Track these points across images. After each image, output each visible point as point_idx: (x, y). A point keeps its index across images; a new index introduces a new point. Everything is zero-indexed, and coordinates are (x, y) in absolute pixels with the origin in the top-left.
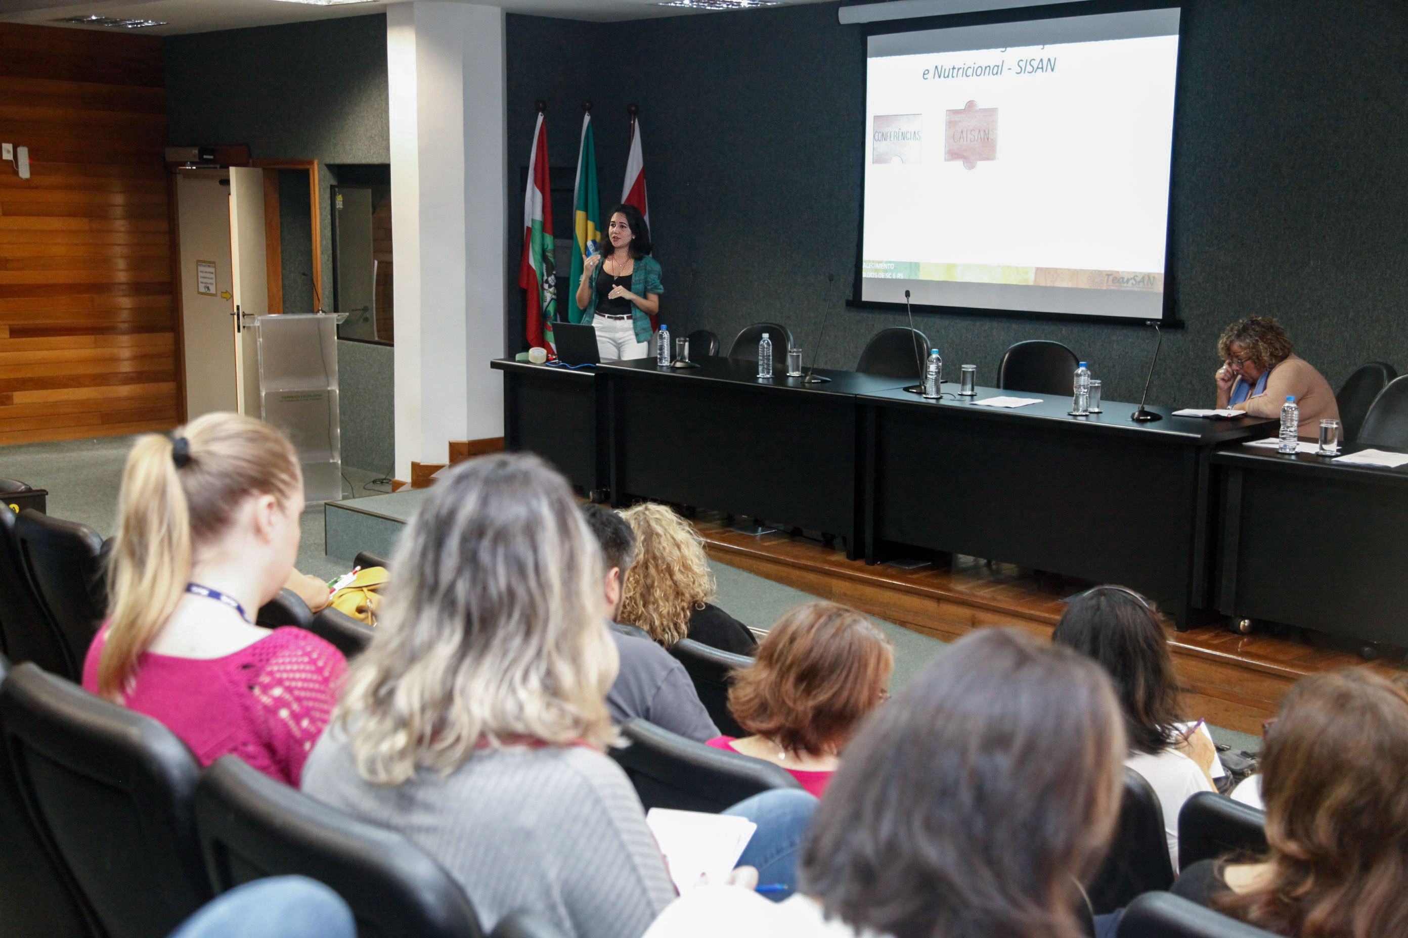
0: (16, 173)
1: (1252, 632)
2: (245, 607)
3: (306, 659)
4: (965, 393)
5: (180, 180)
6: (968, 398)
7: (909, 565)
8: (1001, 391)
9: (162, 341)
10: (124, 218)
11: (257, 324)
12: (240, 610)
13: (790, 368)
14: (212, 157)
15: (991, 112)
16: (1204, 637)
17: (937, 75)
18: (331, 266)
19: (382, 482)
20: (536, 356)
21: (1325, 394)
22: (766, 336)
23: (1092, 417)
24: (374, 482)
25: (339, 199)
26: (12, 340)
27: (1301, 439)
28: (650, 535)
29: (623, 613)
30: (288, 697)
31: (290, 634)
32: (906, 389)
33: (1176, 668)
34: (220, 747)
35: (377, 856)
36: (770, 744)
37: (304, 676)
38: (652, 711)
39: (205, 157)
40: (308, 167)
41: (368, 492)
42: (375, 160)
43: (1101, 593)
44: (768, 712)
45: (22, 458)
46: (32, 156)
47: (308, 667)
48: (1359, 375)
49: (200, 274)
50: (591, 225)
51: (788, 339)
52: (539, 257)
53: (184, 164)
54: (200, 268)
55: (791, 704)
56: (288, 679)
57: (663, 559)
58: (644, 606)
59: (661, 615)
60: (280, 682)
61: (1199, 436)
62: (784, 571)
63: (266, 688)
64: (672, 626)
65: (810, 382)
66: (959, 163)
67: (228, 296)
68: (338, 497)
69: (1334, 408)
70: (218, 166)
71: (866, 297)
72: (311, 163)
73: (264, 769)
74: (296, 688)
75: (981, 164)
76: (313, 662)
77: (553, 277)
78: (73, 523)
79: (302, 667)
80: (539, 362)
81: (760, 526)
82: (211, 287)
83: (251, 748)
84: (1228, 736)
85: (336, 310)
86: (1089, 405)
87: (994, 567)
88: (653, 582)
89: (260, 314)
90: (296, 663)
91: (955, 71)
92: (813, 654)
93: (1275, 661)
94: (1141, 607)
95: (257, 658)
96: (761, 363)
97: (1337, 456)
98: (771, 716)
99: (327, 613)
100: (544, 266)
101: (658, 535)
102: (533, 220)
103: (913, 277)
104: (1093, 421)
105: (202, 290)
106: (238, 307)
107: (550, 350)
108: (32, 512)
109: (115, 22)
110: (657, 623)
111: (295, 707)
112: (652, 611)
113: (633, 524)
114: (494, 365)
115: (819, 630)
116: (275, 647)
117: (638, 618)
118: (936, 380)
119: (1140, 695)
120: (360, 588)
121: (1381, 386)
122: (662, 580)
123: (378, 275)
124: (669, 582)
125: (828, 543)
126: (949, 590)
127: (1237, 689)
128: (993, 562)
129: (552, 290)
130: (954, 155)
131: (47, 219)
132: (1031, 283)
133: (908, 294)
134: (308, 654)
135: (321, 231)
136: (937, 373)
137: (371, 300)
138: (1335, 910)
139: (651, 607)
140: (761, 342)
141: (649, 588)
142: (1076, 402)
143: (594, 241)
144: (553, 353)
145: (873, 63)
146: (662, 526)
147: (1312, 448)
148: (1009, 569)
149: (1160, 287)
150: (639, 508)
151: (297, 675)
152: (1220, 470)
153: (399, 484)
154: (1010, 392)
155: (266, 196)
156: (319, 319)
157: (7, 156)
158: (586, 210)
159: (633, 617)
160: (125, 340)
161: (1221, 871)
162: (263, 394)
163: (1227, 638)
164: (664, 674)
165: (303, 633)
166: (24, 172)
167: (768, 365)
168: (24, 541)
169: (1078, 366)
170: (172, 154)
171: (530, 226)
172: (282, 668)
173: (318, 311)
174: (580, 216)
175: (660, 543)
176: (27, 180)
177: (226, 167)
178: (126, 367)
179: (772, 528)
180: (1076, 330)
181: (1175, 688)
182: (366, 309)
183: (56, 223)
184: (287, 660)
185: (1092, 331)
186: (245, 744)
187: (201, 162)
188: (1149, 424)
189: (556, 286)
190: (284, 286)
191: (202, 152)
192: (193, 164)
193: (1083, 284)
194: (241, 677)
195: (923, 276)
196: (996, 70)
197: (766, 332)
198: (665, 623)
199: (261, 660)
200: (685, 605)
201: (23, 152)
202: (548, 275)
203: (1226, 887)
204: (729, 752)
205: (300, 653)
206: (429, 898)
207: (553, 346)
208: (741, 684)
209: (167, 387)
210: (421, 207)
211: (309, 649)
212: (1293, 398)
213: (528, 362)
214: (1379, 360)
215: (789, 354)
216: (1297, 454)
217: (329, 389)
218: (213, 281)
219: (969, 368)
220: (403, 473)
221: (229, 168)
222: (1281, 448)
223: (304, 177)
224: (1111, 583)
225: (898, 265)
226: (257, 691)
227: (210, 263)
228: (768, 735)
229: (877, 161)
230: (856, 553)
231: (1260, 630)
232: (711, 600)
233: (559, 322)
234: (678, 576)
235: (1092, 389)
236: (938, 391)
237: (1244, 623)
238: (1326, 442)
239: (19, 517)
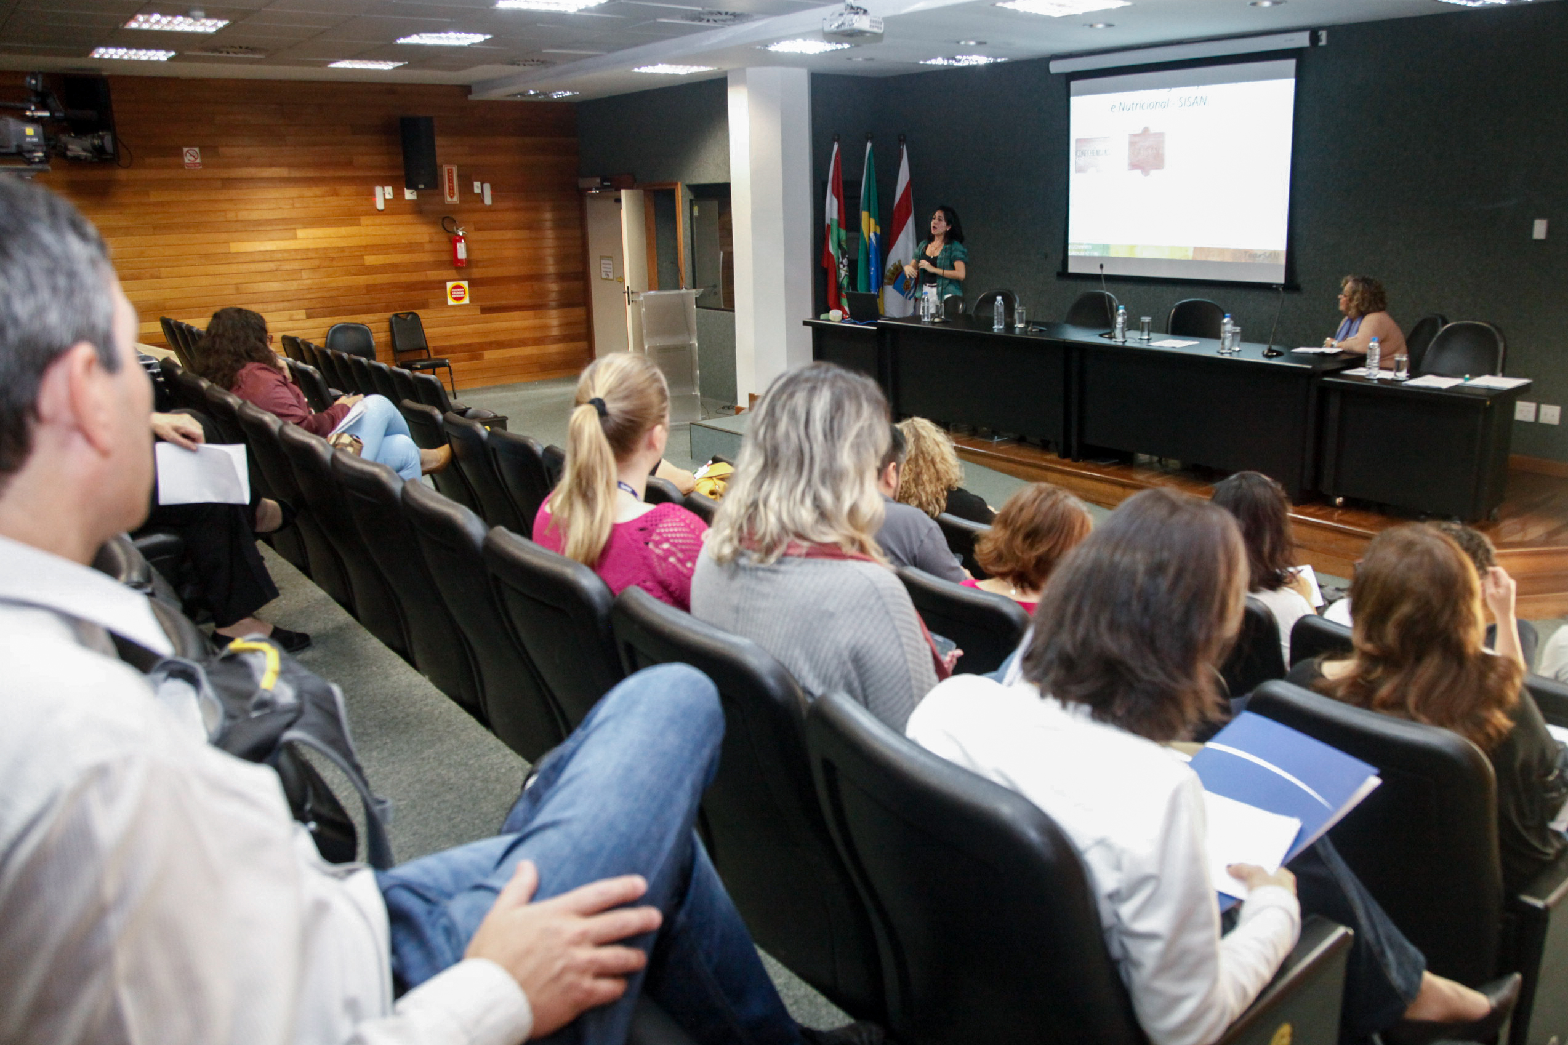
0: (483, 201)
1: (1345, 506)
2: (637, 491)
3: (682, 524)
4: (1143, 338)
5: (589, 202)
6: (1146, 341)
7: (1103, 461)
8: (1168, 336)
9: (579, 312)
10: (551, 229)
11: (641, 298)
12: (634, 493)
13: (1017, 321)
14: (609, 184)
15: (1161, 135)
16: (1311, 510)
17: (1121, 110)
18: (690, 256)
19: (728, 408)
20: (835, 316)
21: (1398, 337)
22: (999, 298)
23: (1235, 354)
24: (723, 408)
25: (696, 209)
26: (484, 315)
27: (1381, 368)
28: (918, 437)
29: (900, 493)
30: (673, 549)
31: (669, 507)
32: (1101, 335)
33: (1291, 530)
34: (629, 583)
35: (734, 653)
36: (1005, 584)
37: (682, 535)
38: (917, 557)
39: (605, 184)
40: (673, 187)
41: (719, 415)
42: (720, 180)
43: (1243, 477)
44: (1004, 560)
45: (490, 395)
46: (493, 189)
47: (684, 530)
48: (1423, 323)
49: (603, 266)
50: (872, 221)
51: (1015, 300)
52: (836, 245)
53: (591, 189)
54: (603, 262)
55: (1019, 554)
56: (672, 538)
57: (929, 454)
58: (916, 486)
59: (926, 493)
60: (667, 540)
61: (1309, 367)
62: (1012, 466)
63: (657, 544)
64: (934, 501)
65: (1031, 331)
66: (1138, 172)
67: (621, 280)
68: (699, 419)
69: (1404, 348)
70: (613, 190)
71: (1073, 268)
72: (676, 184)
73: (660, 598)
74: (678, 543)
75: (1154, 173)
76: (688, 526)
77: (846, 259)
78: (524, 437)
79: (680, 529)
80: (837, 320)
81: (995, 435)
82: (610, 274)
83: (649, 584)
84: (1326, 579)
85: (694, 287)
86: (1232, 345)
87: (1164, 462)
88: (922, 470)
89: (643, 292)
90: (676, 527)
91: (1135, 105)
92: (1036, 520)
93: (1359, 526)
94: (1271, 487)
95: (649, 523)
96: (996, 318)
97: (1406, 380)
98: (1005, 564)
99: (693, 495)
100: (840, 252)
101: (924, 437)
102: (831, 219)
103: (1105, 255)
104: (1235, 357)
105: (604, 276)
106: (628, 287)
107: (844, 312)
108: (498, 429)
109: (545, 94)
110: (924, 499)
111: (680, 555)
112: (920, 491)
113: (905, 432)
114: (805, 323)
115: (1040, 504)
116: (660, 516)
117: (910, 496)
118: (1123, 329)
119: (1267, 548)
120: (711, 478)
121: (1436, 332)
122: (928, 468)
123: (723, 262)
124: (932, 470)
125: (1045, 446)
126: (1131, 479)
127: (1333, 546)
128: (1163, 459)
129: (845, 268)
130: (1134, 166)
131: (503, 232)
132: (1190, 258)
133: (1101, 266)
134: (683, 521)
135: (684, 232)
136: (1123, 323)
137: (719, 279)
138: (1395, 690)
139: (920, 488)
140: (996, 303)
141: (918, 475)
142: (1223, 344)
143: (875, 233)
144: (847, 314)
145: (1074, 101)
146: (926, 431)
147: (1388, 375)
148: (1174, 463)
149: (1282, 261)
150: (909, 421)
151: (678, 535)
152: (1325, 391)
153: (741, 409)
154: (1174, 337)
155: (645, 207)
156: (683, 294)
157: (477, 190)
158: (869, 211)
159: (907, 495)
160: (554, 313)
161: (1320, 665)
162: (646, 348)
163: (1329, 510)
164: (926, 531)
165: (678, 507)
166: (488, 201)
167: (1001, 319)
168: (494, 450)
169: (1224, 317)
170: (583, 183)
171: (829, 223)
172: (667, 530)
173: (682, 288)
174: (865, 215)
175: (925, 442)
176: (490, 206)
177: (618, 190)
178: (555, 332)
179: (1003, 437)
180: (1222, 292)
181: (1292, 545)
182: (715, 286)
183: (509, 235)
184: (670, 525)
185: (1233, 293)
186: (644, 581)
187: (602, 188)
188: (1274, 359)
189: (849, 266)
190: (659, 272)
191: (603, 180)
192: (597, 189)
193: (1228, 258)
194: (639, 536)
195: (1113, 254)
196: (1165, 105)
197: (999, 295)
198: (930, 498)
199: (652, 525)
200: (943, 487)
201: (487, 186)
202: (843, 258)
203: (1322, 676)
204: (973, 589)
205: (677, 520)
206: (771, 682)
207: (847, 309)
208: (985, 541)
209: (583, 345)
210: (753, 213)
211: (683, 517)
212: (1376, 339)
213: (829, 320)
214: (1436, 312)
215: (1016, 312)
216: (1379, 380)
217: (691, 342)
218: (611, 270)
219: (1146, 319)
220: (742, 401)
221: (620, 191)
222: (1367, 375)
223: (671, 195)
224: (1250, 469)
225: (1095, 247)
226: (651, 546)
227: (609, 258)
228: (1003, 576)
229: (1078, 170)
230: (1065, 454)
231: (1352, 504)
232: (961, 484)
233: (851, 291)
234: (939, 466)
235: (1234, 334)
236: (1124, 336)
237: (1339, 500)
238: (1398, 369)
239: (490, 434)
